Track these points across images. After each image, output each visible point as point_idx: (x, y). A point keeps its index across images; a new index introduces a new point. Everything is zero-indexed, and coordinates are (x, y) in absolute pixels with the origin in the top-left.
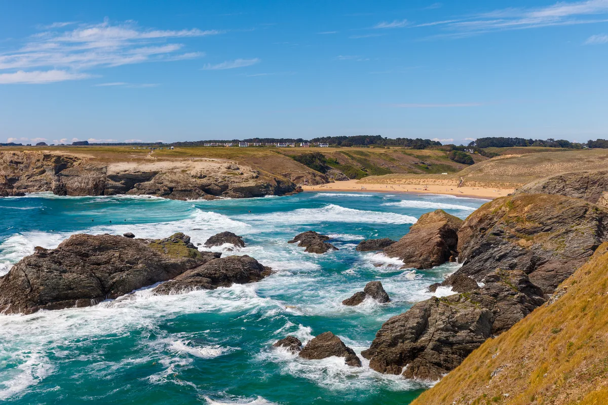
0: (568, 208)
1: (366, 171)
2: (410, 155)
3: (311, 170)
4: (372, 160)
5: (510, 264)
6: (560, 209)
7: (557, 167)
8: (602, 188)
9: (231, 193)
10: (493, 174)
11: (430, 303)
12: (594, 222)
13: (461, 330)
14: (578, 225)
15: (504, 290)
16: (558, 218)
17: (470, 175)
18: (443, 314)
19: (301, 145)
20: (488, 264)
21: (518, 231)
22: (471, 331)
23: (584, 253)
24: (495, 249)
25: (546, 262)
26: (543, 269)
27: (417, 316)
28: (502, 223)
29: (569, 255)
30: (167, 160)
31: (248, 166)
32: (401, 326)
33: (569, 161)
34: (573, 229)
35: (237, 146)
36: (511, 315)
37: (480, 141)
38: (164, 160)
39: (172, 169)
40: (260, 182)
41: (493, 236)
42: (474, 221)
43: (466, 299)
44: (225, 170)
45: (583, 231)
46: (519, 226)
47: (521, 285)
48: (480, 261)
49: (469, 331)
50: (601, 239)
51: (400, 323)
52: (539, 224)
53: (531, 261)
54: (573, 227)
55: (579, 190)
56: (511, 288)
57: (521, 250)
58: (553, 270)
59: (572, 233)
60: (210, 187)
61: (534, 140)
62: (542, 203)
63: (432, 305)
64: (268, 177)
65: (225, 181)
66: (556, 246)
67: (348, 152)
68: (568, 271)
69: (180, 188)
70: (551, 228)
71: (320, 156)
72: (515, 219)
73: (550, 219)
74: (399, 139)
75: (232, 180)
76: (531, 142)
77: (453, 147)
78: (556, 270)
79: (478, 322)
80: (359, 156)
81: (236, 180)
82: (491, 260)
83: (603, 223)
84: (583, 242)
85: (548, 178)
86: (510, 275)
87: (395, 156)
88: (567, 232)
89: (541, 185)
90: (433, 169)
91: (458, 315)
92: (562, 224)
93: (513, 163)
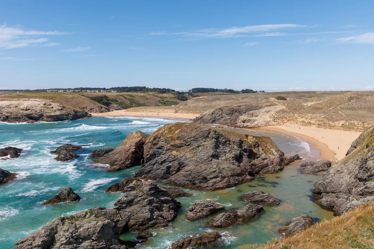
0: (199, 132)
1: (133, 105)
2: (157, 96)
3: (100, 105)
4: (136, 99)
5: (167, 167)
6: (195, 132)
7: (222, 103)
8: (240, 113)
9: (45, 118)
10: (192, 106)
11: (56, 223)
12: (214, 140)
13: (85, 241)
14: (205, 142)
15: (138, 196)
16: (194, 138)
17: (181, 107)
18: (68, 230)
19: (102, 91)
20: (155, 167)
21: (172, 146)
22: (93, 240)
23: (207, 159)
24: (159, 158)
25: (186, 165)
26: (184, 170)
27: (42, 235)
28: (163, 141)
29: (199, 161)
30: (7, 100)
31: (58, 103)
32: (29, 245)
33: (228, 100)
34: (202, 144)
35: (66, 92)
36: (141, 215)
37: (193, 90)
38: (5, 100)
39: (9, 105)
40: (63, 112)
41: (157, 150)
42: (151, 139)
43: (91, 215)
44: (42, 105)
45: (207, 146)
46: (172, 143)
47: (150, 192)
48: (150, 165)
49: (92, 241)
50: (218, 150)
51: (27, 243)
52: (184, 141)
53: (179, 165)
54: (202, 143)
55: (229, 115)
56: (143, 195)
57: (173, 158)
58: (190, 171)
59: (201, 147)
60: (32, 115)
61: (218, 89)
62: (186, 129)
63: (58, 224)
64: (70, 109)
65: (42, 112)
66: (192, 155)
67: (123, 95)
68: (198, 171)
69: (13, 117)
70: (190, 144)
71: (106, 97)
72: (170, 138)
73: (189, 138)
74: (154, 88)
75: (46, 111)
76: (217, 90)
77: (178, 93)
78: (191, 170)
79: (98, 233)
80: (129, 97)
81: (48, 111)
82: (157, 164)
83: (219, 140)
84: (207, 153)
85: (214, 109)
86: (144, 185)
87: (148, 97)
88: (198, 146)
89: (211, 112)
90: (168, 103)
91: (82, 229)
92: (196, 141)
93: (202, 101)
